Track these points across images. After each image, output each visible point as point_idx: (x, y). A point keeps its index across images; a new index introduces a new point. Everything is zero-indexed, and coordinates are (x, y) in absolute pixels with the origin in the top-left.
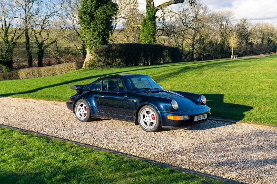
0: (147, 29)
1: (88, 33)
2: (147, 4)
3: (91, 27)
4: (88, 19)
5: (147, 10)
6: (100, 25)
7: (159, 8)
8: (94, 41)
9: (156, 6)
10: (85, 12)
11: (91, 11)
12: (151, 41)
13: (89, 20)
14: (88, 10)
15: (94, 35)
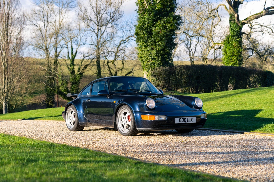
0: (230, 49)
1: (145, 52)
2: (231, 18)
3: (148, 46)
4: (145, 35)
5: (230, 25)
6: (159, 42)
7: (246, 22)
8: (151, 62)
9: (241, 19)
10: (141, 28)
11: (148, 26)
12: (235, 64)
13: (146, 37)
14: (145, 24)
15: (152, 54)
